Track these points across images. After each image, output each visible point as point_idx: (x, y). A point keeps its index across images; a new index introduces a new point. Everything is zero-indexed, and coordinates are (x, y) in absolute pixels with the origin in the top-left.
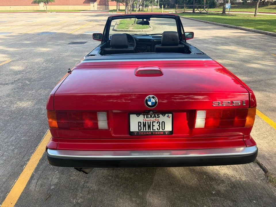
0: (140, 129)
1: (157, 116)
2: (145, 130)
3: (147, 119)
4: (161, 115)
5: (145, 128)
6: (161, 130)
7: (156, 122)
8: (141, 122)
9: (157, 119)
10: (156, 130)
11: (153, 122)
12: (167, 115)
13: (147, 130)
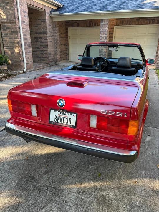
0: (55, 121)
1: (67, 114)
2: (58, 122)
3: (61, 115)
4: (69, 114)
5: (58, 120)
6: (68, 124)
7: (66, 117)
8: (56, 116)
9: (67, 116)
10: (65, 123)
11: (64, 117)
12: (73, 114)
13: (60, 122)
